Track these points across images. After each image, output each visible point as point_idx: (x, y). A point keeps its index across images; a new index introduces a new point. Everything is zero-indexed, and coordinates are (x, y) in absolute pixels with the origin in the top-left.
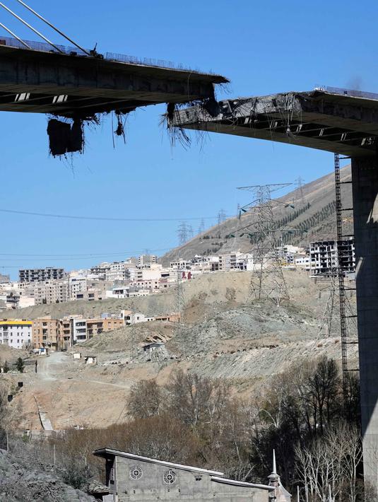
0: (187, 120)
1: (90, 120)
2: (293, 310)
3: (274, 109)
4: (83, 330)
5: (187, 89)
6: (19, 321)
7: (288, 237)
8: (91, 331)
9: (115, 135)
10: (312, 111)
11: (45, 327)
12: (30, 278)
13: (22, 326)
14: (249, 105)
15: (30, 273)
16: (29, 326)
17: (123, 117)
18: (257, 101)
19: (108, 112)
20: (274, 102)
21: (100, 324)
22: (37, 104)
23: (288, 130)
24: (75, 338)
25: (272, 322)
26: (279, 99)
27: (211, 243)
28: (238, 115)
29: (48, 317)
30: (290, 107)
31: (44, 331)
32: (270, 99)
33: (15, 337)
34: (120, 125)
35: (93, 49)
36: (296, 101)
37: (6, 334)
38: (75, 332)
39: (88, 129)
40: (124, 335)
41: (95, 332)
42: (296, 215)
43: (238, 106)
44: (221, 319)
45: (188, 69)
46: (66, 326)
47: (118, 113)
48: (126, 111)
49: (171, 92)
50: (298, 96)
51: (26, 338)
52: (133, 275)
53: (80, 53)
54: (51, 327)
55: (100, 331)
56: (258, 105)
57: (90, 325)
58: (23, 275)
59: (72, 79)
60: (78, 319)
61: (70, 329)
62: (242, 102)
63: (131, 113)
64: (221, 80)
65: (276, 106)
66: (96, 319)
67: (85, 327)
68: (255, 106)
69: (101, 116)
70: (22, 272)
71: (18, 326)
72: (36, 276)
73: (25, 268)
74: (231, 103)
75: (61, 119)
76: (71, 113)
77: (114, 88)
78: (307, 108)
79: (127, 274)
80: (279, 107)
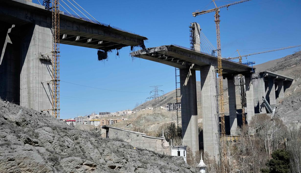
0: (136, 54)
1: (109, 51)
2: (163, 116)
3: (160, 50)
4: (113, 122)
5: (136, 40)
6: (97, 120)
7: (161, 105)
8: (114, 122)
10: (170, 51)
11: (103, 121)
12: (102, 114)
13: (98, 121)
14: (153, 49)
15: (102, 113)
16: (99, 121)
17: (119, 50)
18: (155, 48)
19: (115, 49)
20: (160, 48)
21: (116, 121)
22: (94, 44)
23: (164, 55)
24: (111, 124)
25: (158, 119)
26: (162, 47)
27: (144, 106)
28: (150, 52)
29: (104, 119)
30: (164, 49)
31: (103, 122)
32: (159, 47)
33: (96, 124)
34: (118, 53)
35: (109, 25)
36: (166, 48)
37: (93, 123)
38: (111, 123)
39: (109, 53)
40: (122, 123)
41: (115, 123)
42: (163, 100)
43: (150, 50)
44: (145, 118)
45: (136, 34)
46: (108, 121)
47: (117, 49)
48: (119, 49)
49: (132, 41)
50: (167, 46)
51: (98, 124)
52: (125, 113)
53: (105, 25)
54: (105, 121)
56: (156, 49)
57: (114, 121)
58: (100, 114)
59: (103, 33)
60: (111, 120)
61: (109, 122)
62: (151, 49)
63: (121, 49)
64: (146, 39)
65: (160, 49)
66: (116, 120)
67: (113, 121)
68: (155, 49)
69: (112, 50)
70: (100, 113)
71: (96, 121)
72: (103, 114)
73: (101, 112)
74: (148, 49)
75: (101, 50)
76: (104, 48)
78: (169, 50)
79: (124, 113)
80: (161, 49)
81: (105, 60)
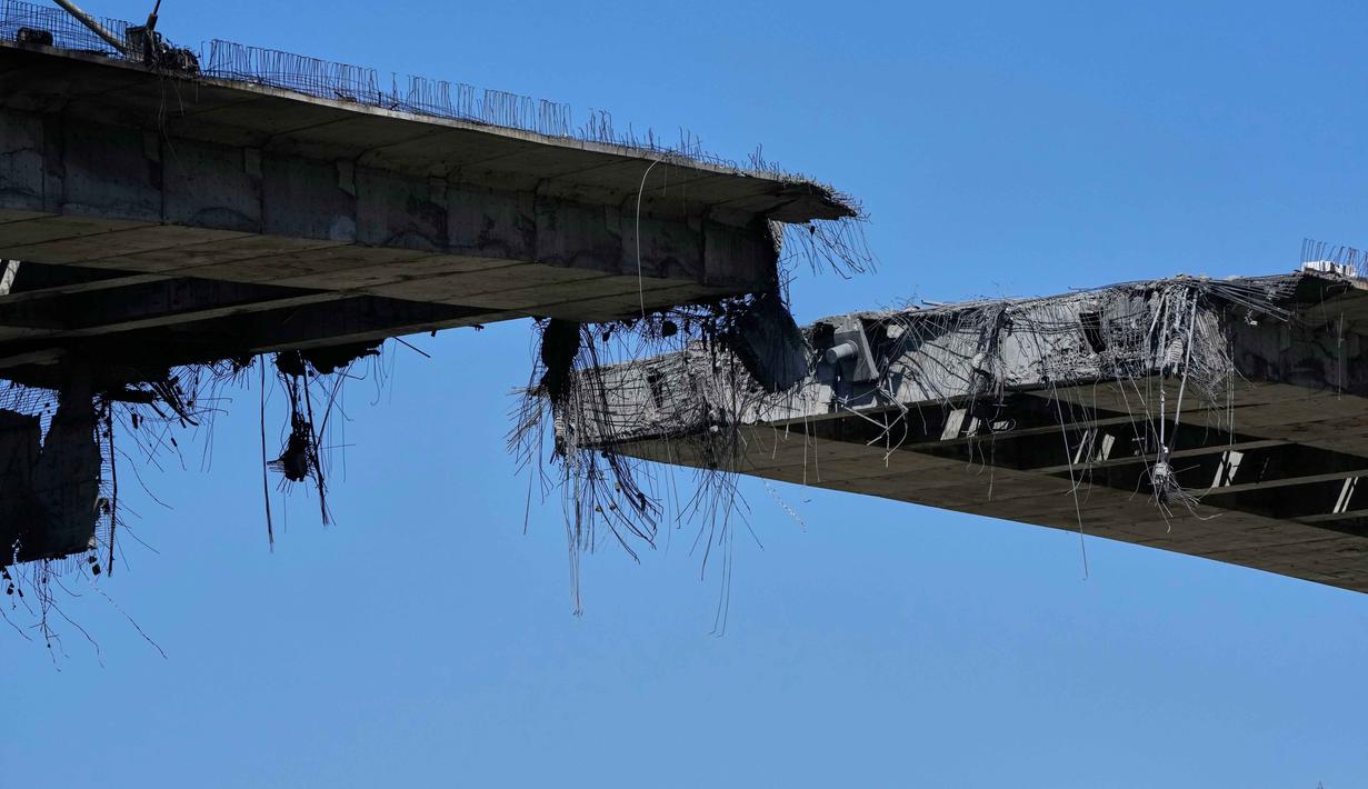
0: (652, 415)
1: (146, 398)
3: (1089, 367)
9: (276, 477)
10: (1287, 379)
14: (963, 341)
17: (317, 387)
18: (1004, 322)
19: (242, 360)
20: (1093, 330)
23: (1162, 469)
26: (1119, 310)
28: (908, 394)
30: (1170, 355)
32: (1070, 312)
34: (301, 428)
36: (1206, 323)
43: (906, 345)
47: (289, 365)
48: (331, 359)
49: (551, 260)
50: (1213, 299)
56: (1010, 343)
62: (929, 326)
63: (359, 365)
64: (812, 203)
65: (1099, 347)
68: (992, 345)
74: (874, 329)
77: (257, 227)
78: (1260, 361)
80: (1114, 352)
81: (68, 570)
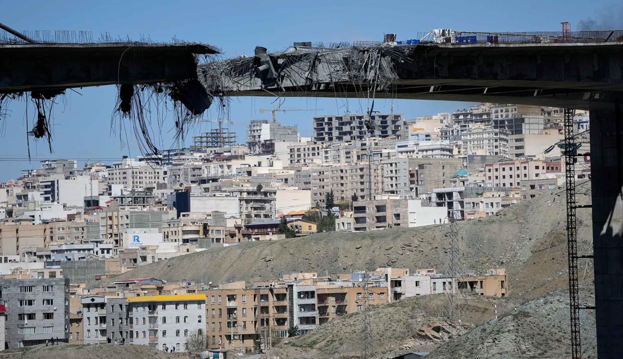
3: (345, 77)
4: (311, 307)
6: (183, 295)
8: (323, 310)
9: (32, 138)
11: (232, 304)
12: (335, 133)
13: (186, 303)
16: (200, 302)
17: (46, 103)
18: (317, 58)
19: (20, 94)
20: (347, 63)
21: (340, 297)
24: (296, 322)
26: (354, 57)
28: (287, 83)
29: (239, 285)
30: (371, 75)
31: (231, 311)
32: (339, 56)
33: (171, 326)
34: (41, 118)
36: (386, 61)
37: (153, 320)
38: (296, 309)
41: (331, 310)
46: (281, 297)
47: (36, 96)
51: (193, 326)
54: (245, 304)
55: (341, 310)
56: (319, 67)
57: (322, 297)
61: (286, 303)
62: (293, 59)
63: (59, 97)
67: (314, 301)
68: (313, 68)
70: (320, 121)
71: (177, 303)
72: (346, 128)
74: (274, 60)
80: (354, 72)
